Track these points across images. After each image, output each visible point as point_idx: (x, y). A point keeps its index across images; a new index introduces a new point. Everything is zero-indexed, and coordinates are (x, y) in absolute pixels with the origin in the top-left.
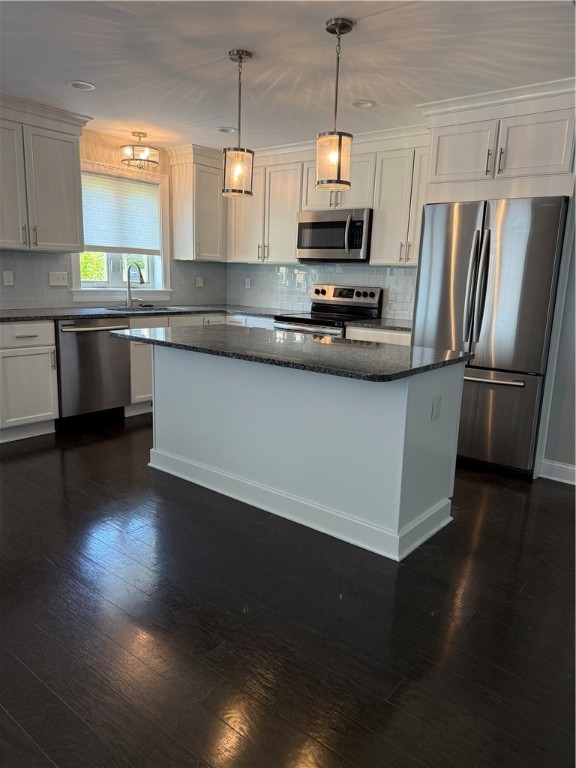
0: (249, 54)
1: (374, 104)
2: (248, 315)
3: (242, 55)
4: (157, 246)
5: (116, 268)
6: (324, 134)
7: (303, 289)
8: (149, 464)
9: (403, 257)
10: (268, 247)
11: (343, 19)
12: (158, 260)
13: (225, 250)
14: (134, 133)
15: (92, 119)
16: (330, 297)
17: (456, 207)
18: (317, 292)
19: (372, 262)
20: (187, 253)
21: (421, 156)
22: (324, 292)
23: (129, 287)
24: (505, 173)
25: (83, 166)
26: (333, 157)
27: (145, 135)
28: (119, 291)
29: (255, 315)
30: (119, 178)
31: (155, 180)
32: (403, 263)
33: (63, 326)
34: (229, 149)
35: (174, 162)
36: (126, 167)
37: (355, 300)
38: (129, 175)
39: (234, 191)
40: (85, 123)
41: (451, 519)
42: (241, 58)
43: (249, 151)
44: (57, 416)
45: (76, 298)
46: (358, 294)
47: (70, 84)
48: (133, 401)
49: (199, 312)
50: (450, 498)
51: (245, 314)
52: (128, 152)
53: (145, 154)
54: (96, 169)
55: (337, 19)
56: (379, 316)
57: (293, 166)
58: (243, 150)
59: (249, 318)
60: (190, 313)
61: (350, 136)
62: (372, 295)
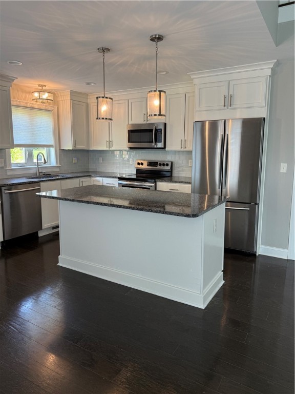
0: (108, 50)
1: (167, 73)
2: (103, 177)
3: (105, 50)
4: (52, 143)
5: (30, 156)
6: (151, 91)
7: (131, 162)
8: (58, 264)
9: (183, 146)
10: (112, 142)
11: (159, 35)
12: (53, 150)
13: (88, 143)
14: (39, 85)
15: (17, 78)
16: (145, 166)
17: (207, 123)
18: (139, 164)
19: (166, 149)
20: (68, 146)
21: (189, 97)
22: (142, 164)
23: (38, 165)
24: (233, 106)
25: (12, 103)
26: (156, 102)
27: (45, 86)
28: (33, 168)
29: (107, 177)
30: (31, 108)
31: (50, 108)
32: (182, 149)
33: (5, 190)
34: (100, 97)
35: (60, 99)
36: (35, 103)
37: (158, 167)
38: (36, 107)
39: (103, 119)
40: (14, 80)
41: (224, 281)
42: (104, 51)
43: (110, 98)
44: (2, 240)
45: (9, 173)
46: (160, 165)
47: (8, 62)
48: (43, 228)
49: (77, 177)
50: (222, 271)
51: (102, 177)
52: (36, 95)
53: (45, 96)
54: (18, 103)
55: (156, 35)
56: (171, 176)
57: (123, 102)
58: (107, 98)
59: (104, 179)
60: (72, 178)
61: (165, 92)
62: (167, 165)
